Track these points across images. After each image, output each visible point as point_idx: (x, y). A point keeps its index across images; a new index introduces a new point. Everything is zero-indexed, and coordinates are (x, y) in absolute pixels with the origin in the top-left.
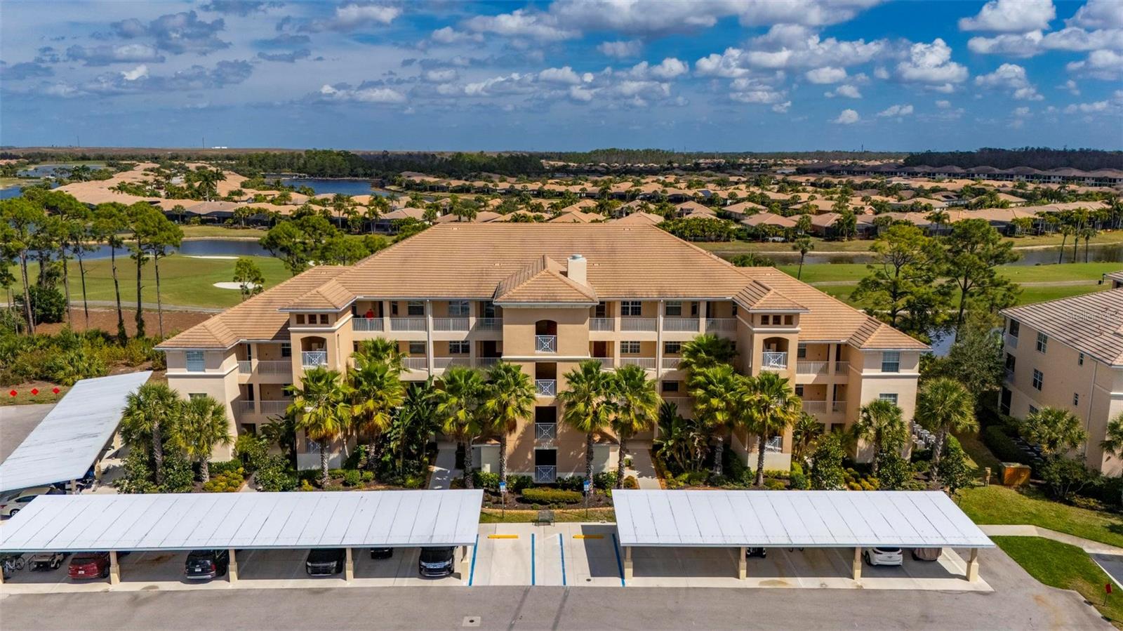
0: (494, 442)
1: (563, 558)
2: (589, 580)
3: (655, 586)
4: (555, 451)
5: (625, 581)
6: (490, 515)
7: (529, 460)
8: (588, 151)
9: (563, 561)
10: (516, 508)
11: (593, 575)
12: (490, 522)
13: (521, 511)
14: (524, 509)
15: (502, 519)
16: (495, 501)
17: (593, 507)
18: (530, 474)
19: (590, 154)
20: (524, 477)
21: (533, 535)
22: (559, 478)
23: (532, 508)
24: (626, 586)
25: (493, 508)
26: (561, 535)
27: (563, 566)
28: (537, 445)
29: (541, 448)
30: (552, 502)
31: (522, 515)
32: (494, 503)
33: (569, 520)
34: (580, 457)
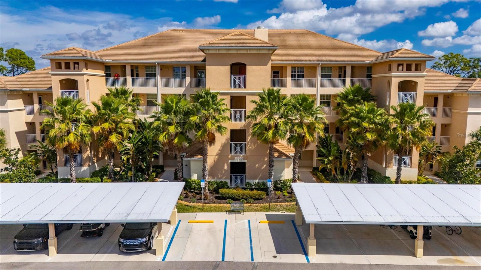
0: (200, 156)
1: (250, 238)
2: (275, 257)
3: (338, 262)
4: (244, 163)
5: (309, 257)
6: (194, 207)
7: (225, 170)
9: (251, 241)
10: (214, 203)
11: (278, 252)
12: (192, 212)
13: (218, 205)
14: (220, 203)
15: (202, 210)
16: (198, 198)
17: (274, 202)
18: (226, 180)
20: (222, 182)
21: (226, 221)
22: (248, 182)
23: (227, 203)
24: (311, 262)
25: (196, 203)
26: (249, 221)
27: (251, 244)
28: (231, 159)
29: (234, 161)
30: (242, 198)
31: (218, 207)
32: (197, 200)
33: (256, 211)
34: (263, 168)
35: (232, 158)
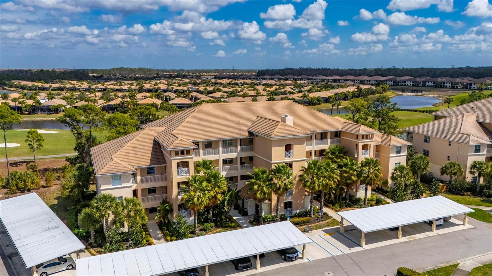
0: (267, 201)
2: (350, 250)
4: (291, 202)
7: (283, 207)
8: (109, 69)
9: (332, 245)
18: (283, 213)
19: (110, 70)
22: (296, 213)
26: (319, 235)
27: (334, 247)
29: (287, 201)
34: (302, 202)
35: (286, 200)
